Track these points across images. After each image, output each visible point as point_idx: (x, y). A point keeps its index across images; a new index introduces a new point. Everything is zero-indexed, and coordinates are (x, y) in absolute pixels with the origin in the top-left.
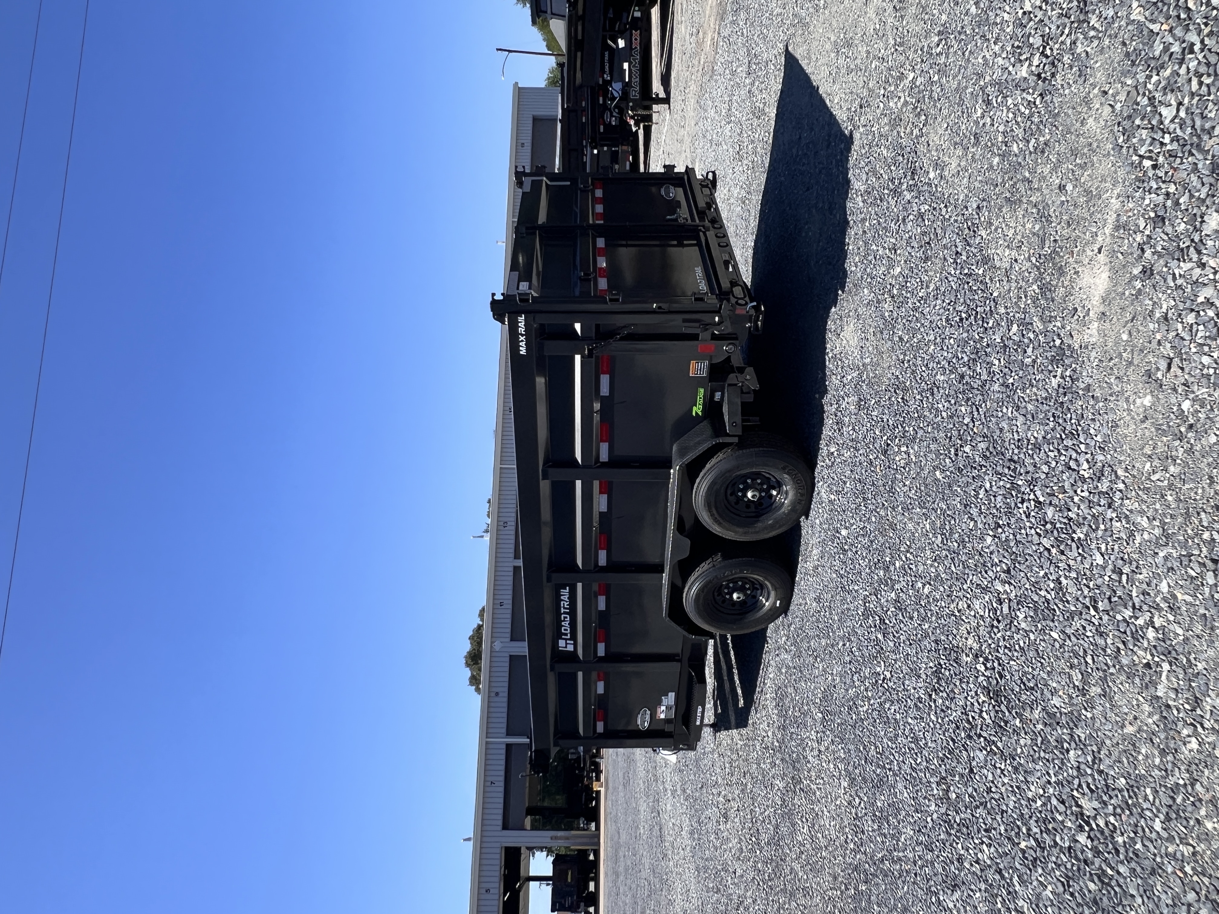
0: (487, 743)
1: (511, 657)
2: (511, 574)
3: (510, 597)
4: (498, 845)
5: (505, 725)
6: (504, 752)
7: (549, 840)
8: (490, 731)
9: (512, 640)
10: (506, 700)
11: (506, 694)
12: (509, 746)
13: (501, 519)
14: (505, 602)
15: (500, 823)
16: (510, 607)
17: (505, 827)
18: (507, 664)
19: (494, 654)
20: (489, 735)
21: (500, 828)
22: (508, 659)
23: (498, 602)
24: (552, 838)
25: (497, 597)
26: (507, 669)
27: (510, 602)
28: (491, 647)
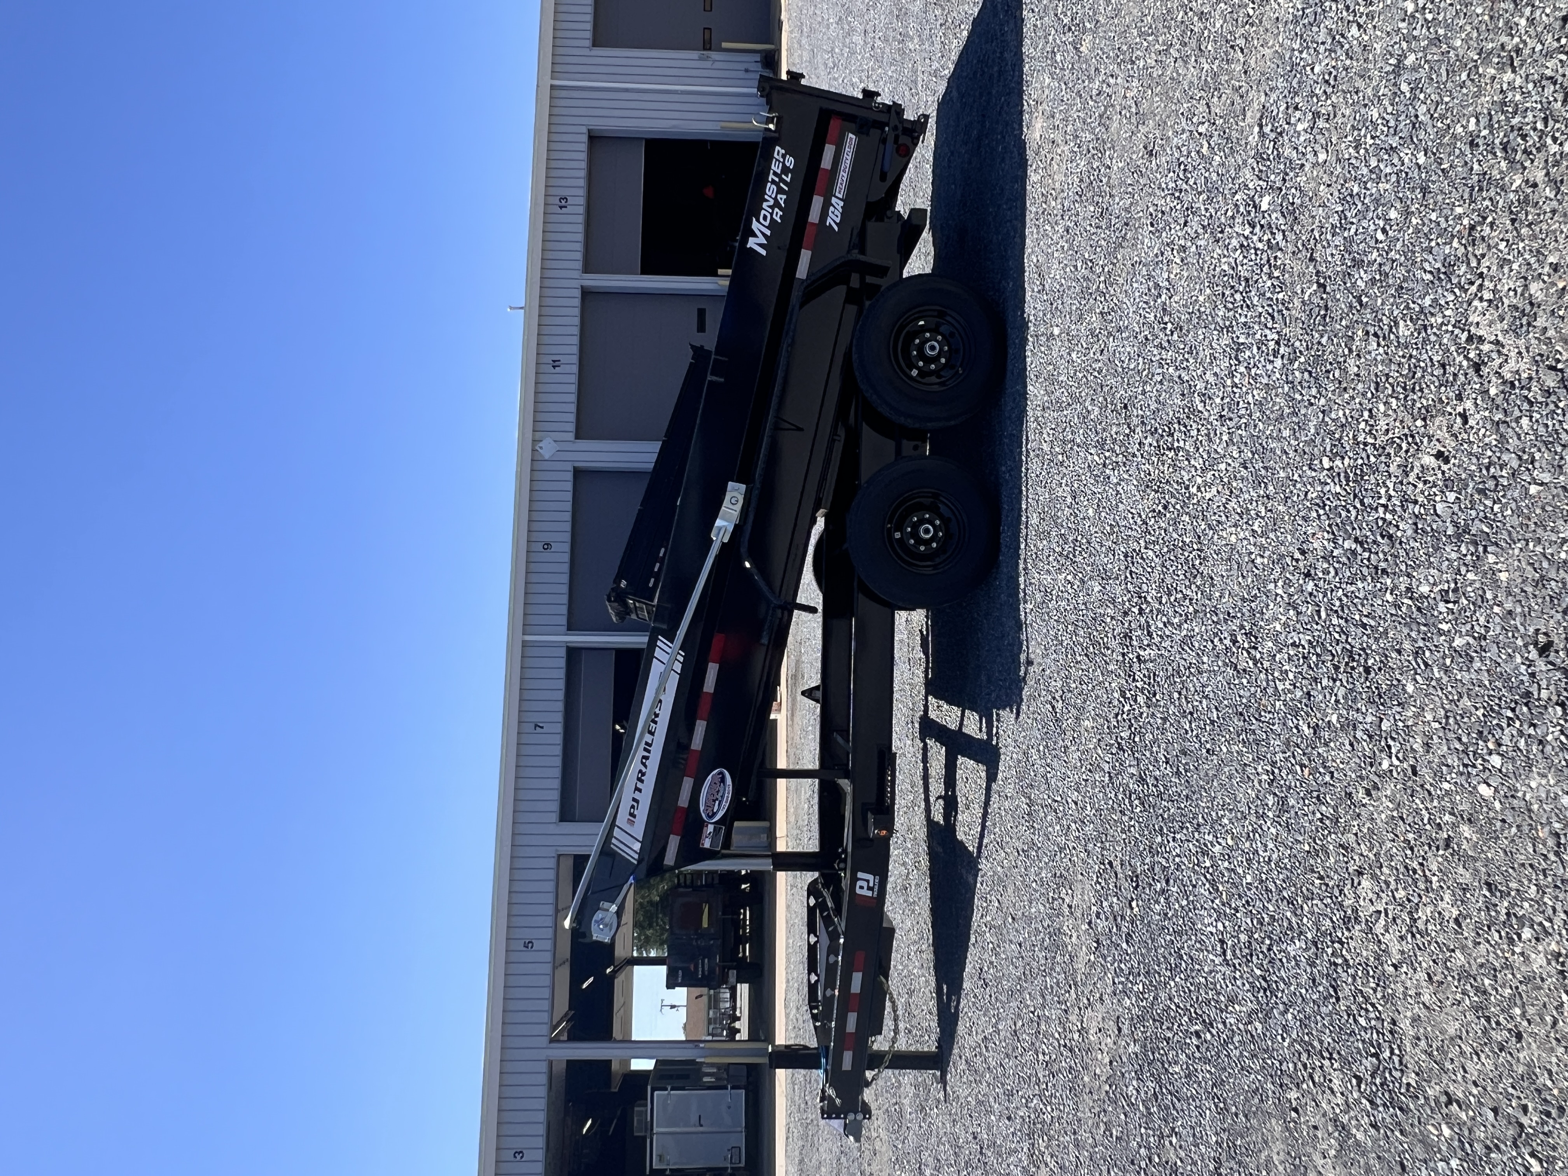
0: (525, 644)
1: (577, 471)
2: (577, 302)
3: (575, 350)
4: (551, 852)
5: (564, 610)
6: (562, 663)
8: (532, 620)
9: (579, 435)
10: (566, 558)
11: (567, 547)
12: (573, 654)
13: (552, 191)
14: (563, 359)
15: (556, 807)
16: (575, 369)
17: (565, 816)
18: (569, 486)
19: (538, 466)
20: (529, 628)
21: (554, 817)
22: (570, 476)
23: (548, 359)
25: (544, 349)
26: (568, 497)
27: (575, 359)
28: (533, 450)
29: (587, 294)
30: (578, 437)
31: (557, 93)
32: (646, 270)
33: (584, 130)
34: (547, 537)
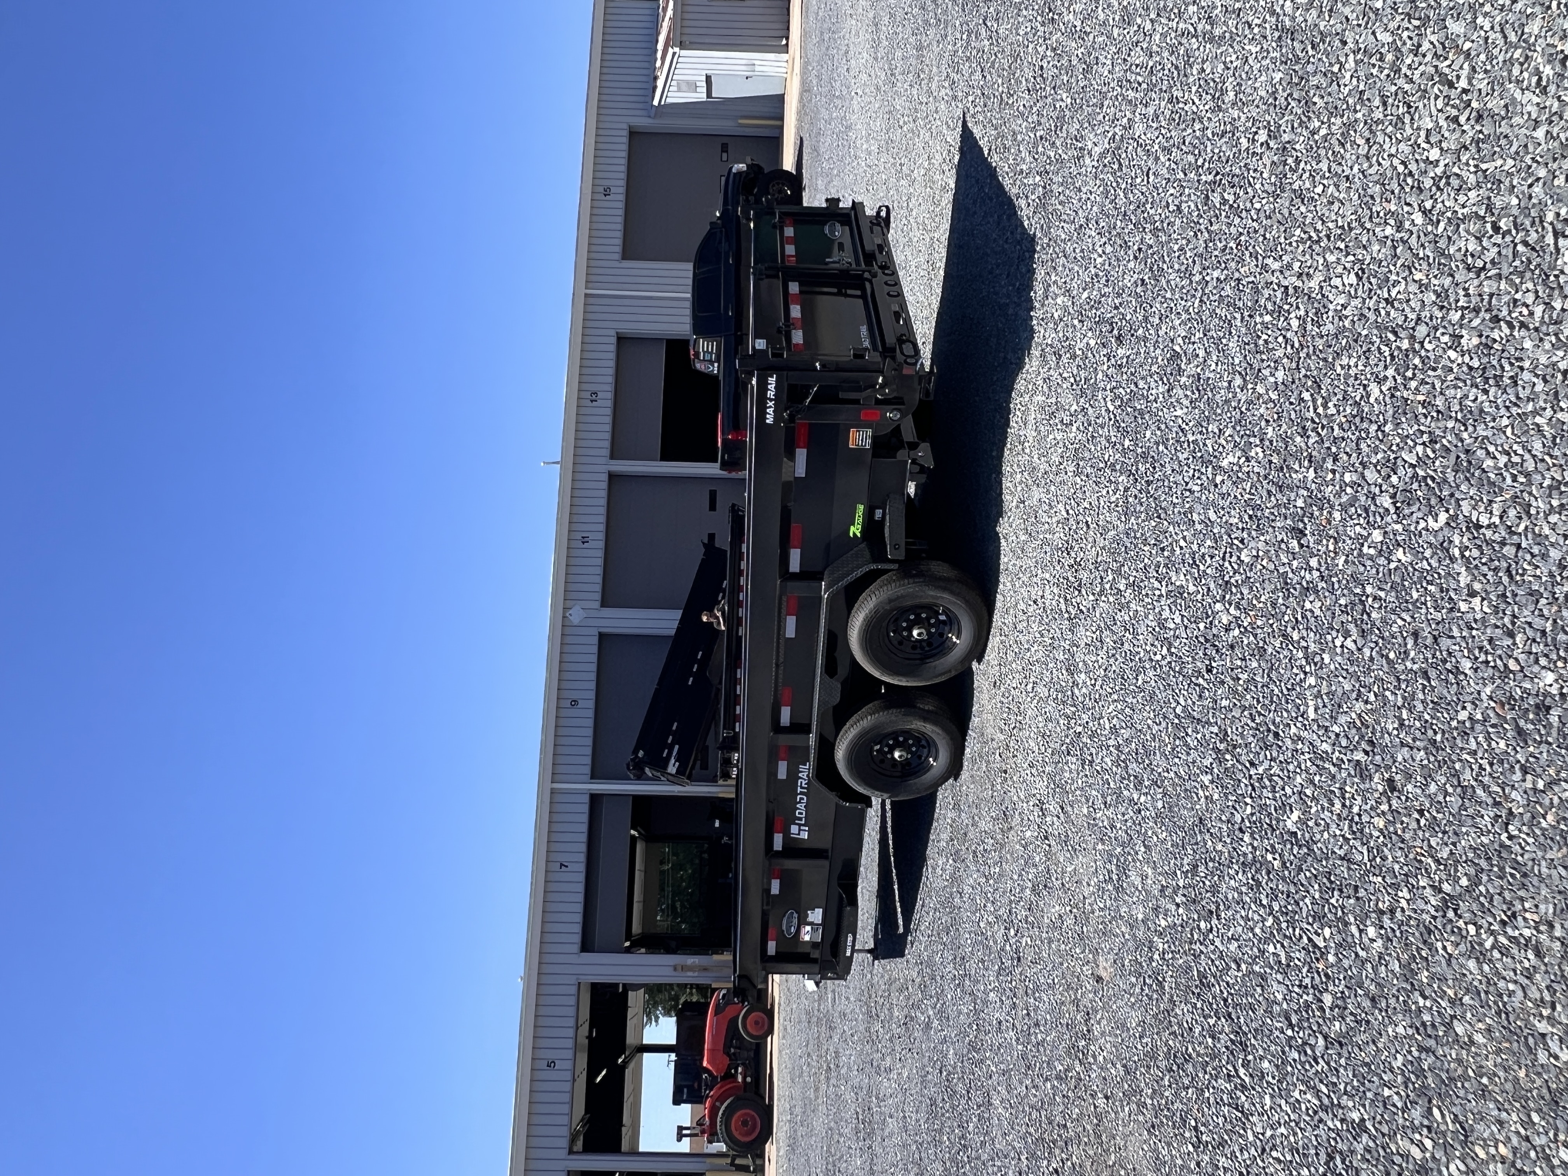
0: (553, 792)
1: (601, 636)
2: (605, 485)
3: (602, 527)
4: (573, 980)
5: (588, 760)
6: (586, 808)
7: (669, 971)
8: (560, 769)
9: (604, 604)
10: (591, 713)
11: (591, 704)
12: (595, 799)
13: (585, 387)
14: (591, 536)
15: (577, 939)
16: (602, 544)
17: (586, 946)
18: (595, 649)
19: (568, 631)
20: (557, 777)
21: (576, 948)
22: (595, 640)
23: (579, 536)
24: (675, 969)
25: (575, 527)
26: (594, 658)
27: (602, 536)
28: (564, 617)
29: (613, 478)
30: (603, 605)
31: (591, 300)
32: (666, 456)
33: (613, 333)
34: (575, 695)
